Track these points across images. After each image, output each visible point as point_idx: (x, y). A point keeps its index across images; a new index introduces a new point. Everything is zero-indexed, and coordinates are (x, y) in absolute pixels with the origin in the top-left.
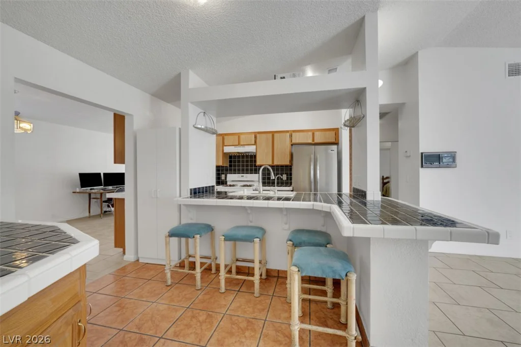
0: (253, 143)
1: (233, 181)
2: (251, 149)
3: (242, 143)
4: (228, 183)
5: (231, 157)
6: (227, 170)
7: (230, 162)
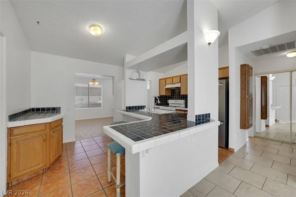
0: (179, 82)
1: (171, 104)
2: (178, 85)
3: (174, 83)
4: (170, 105)
5: (172, 90)
6: (170, 97)
7: (172, 93)
